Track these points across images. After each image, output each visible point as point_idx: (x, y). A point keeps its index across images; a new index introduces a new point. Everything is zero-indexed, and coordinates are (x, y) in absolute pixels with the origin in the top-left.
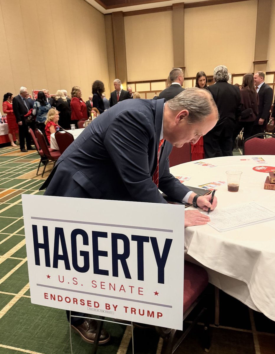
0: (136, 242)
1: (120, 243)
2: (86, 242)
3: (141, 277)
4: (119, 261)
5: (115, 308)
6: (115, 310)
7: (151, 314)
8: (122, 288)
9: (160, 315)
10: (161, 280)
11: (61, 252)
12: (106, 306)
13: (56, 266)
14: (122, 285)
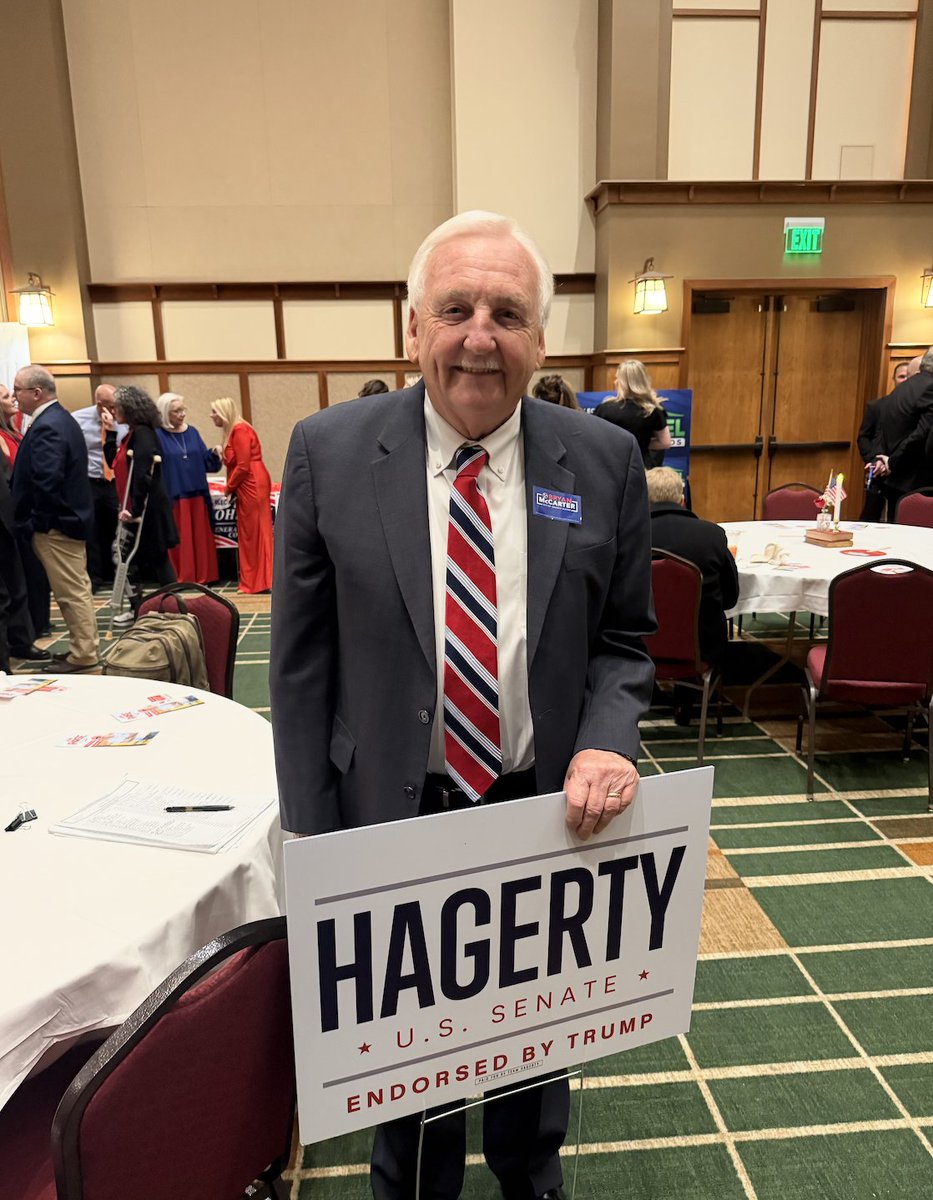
0: (608, 877)
1: (572, 891)
2: (483, 918)
3: (613, 952)
4: (566, 935)
5: (546, 1049)
6: (546, 1054)
7: (626, 1027)
8: (569, 995)
9: (647, 1019)
10: (656, 942)
11: (408, 968)
12: (525, 1054)
13: (389, 1008)
14: (569, 989)
